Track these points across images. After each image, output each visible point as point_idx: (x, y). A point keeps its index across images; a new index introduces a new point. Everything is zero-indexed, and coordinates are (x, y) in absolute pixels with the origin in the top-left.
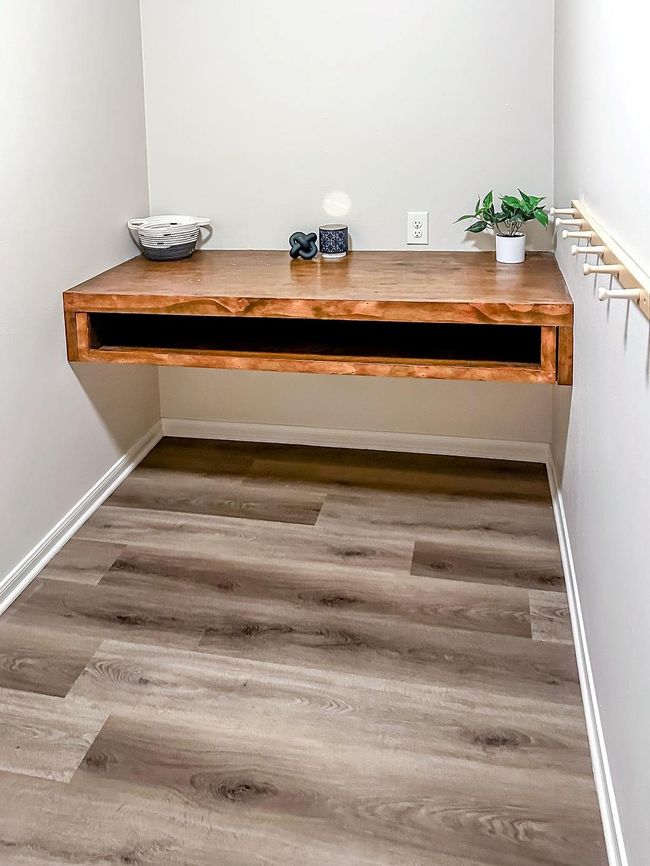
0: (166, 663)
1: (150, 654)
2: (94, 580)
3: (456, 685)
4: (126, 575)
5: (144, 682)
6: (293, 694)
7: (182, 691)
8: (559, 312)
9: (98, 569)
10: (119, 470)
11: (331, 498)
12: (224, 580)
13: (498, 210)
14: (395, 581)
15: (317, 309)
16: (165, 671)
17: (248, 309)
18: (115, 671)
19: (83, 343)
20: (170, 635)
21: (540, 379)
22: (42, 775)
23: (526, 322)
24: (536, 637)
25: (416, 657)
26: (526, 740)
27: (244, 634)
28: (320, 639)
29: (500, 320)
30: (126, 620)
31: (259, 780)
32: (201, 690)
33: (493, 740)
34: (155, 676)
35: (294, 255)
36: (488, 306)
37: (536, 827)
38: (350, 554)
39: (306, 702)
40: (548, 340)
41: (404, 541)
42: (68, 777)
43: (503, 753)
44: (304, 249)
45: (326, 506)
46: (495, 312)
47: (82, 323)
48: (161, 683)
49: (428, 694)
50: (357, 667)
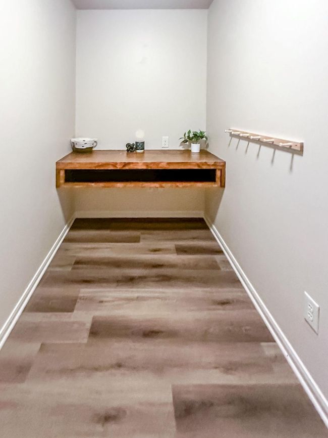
0: (107, 294)
1: (100, 292)
2: (69, 269)
3: (205, 287)
4: (80, 266)
5: (102, 302)
6: (154, 298)
7: (116, 303)
8: (222, 164)
9: (70, 265)
10: (65, 231)
11: (142, 234)
12: (117, 264)
13: (191, 135)
14: (173, 258)
15: (147, 166)
16: (108, 297)
17: (124, 166)
18: (90, 300)
19: (62, 181)
20: (104, 284)
21: (216, 186)
22: (75, 342)
23: (212, 168)
24: (222, 269)
25: (189, 281)
26: (233, 301)
27: (130, 281)
28: (157, 279)
29: (204, 167)
30: (87, 282)
31: (156, 329)
32: (124, 301)
33: (224, 303)
34: (105, 299)
35: (128, 151)
36: (201, 163)
37: (248, 328)
38: (155, 251)
39: (160, 300)
40: (218, 173)
41: (171, 245)
42: (85, 341)
43: (227, 307)
44: (131, 149)
45: (142, 236)
46: (203, 165)
47: (62, 173)
48: (109, 301)
49: (197, 292)
50: (172, 286)
